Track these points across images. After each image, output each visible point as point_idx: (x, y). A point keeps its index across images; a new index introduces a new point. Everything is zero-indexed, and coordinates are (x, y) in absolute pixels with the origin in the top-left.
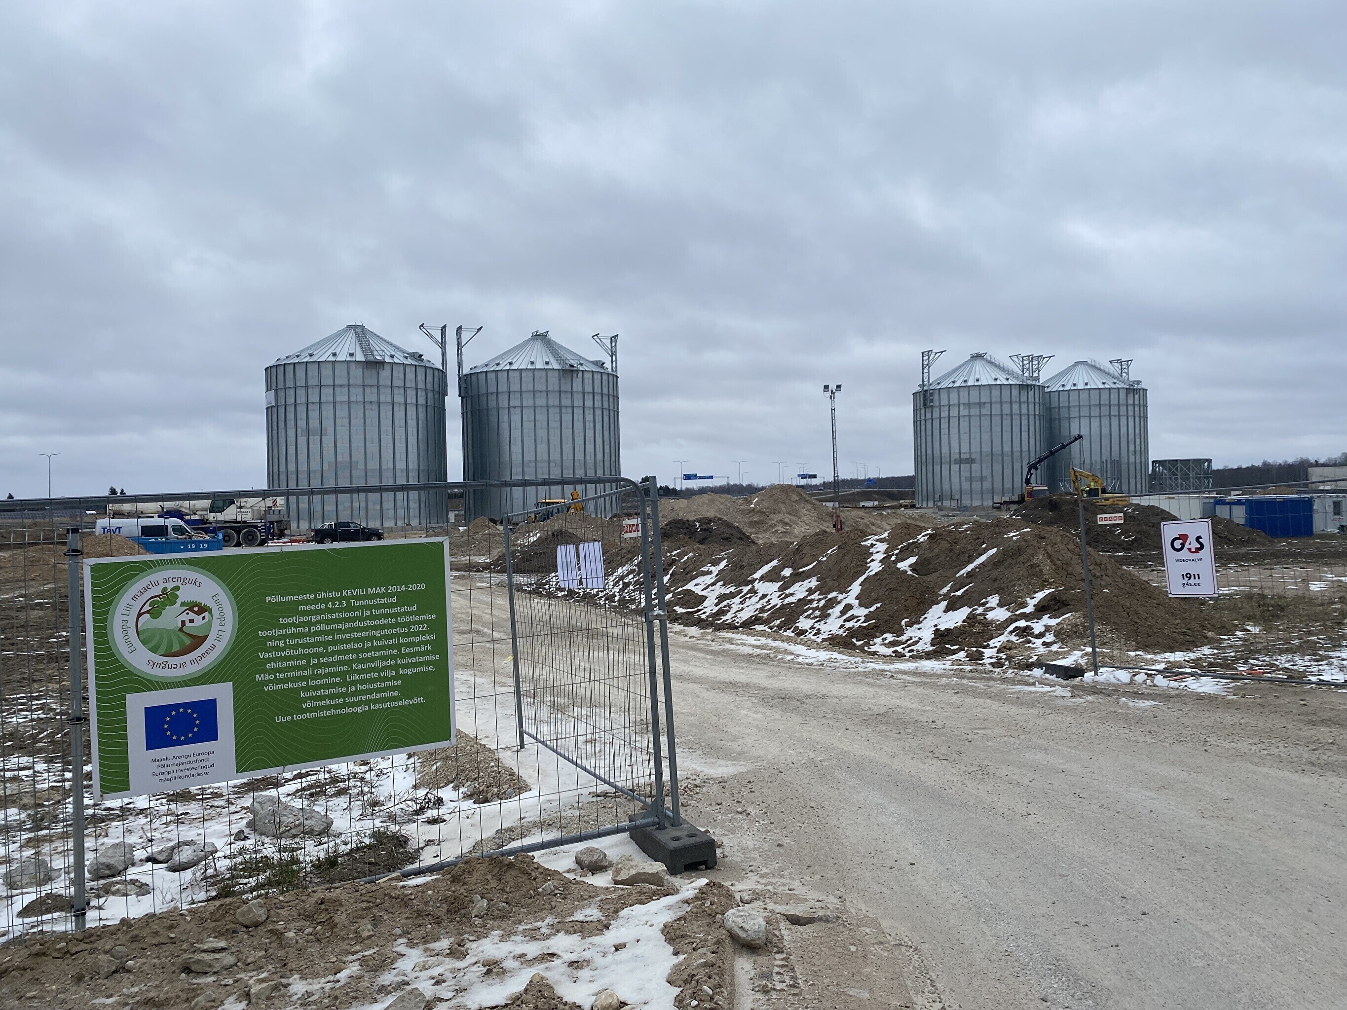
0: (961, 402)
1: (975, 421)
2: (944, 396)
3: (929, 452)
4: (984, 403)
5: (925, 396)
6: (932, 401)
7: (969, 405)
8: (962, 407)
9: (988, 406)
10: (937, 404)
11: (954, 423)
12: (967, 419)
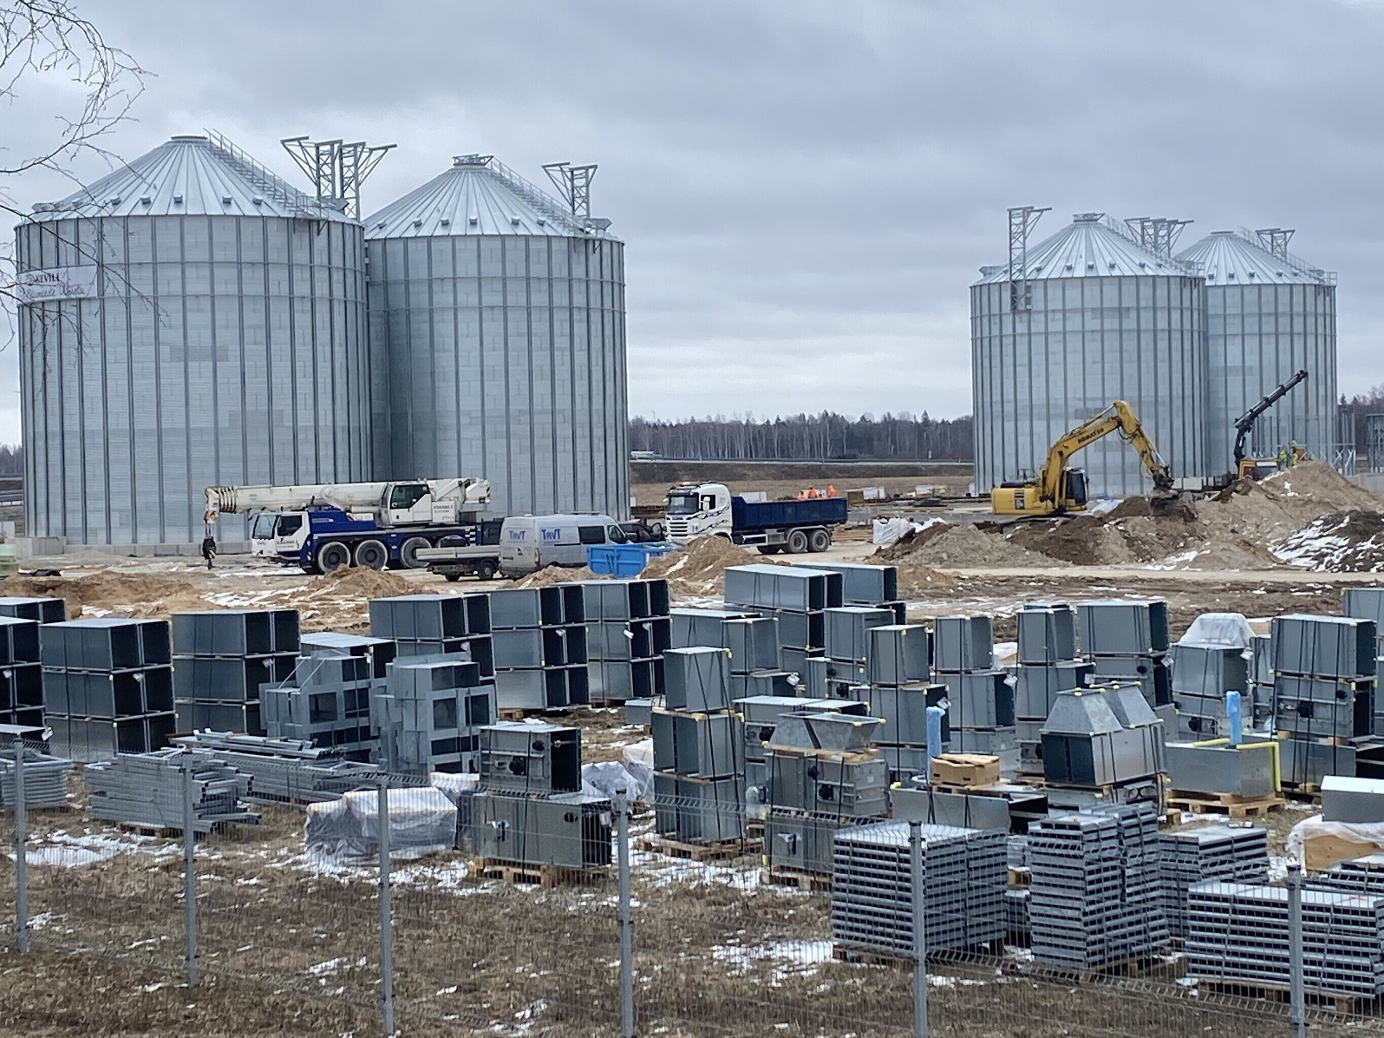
0: (1086, 306)
1: (1112, 341)
2: (1055, 293)
3: (1023, 395)
4: (1128, 309)
5: (1014, 291)
6: (1028, 301)
7: (1101, 312)
8: (1088, 315)
9: (1133, 314)
10: (1040, 306)
11: (1074, 343)
12: (1098, 336)
